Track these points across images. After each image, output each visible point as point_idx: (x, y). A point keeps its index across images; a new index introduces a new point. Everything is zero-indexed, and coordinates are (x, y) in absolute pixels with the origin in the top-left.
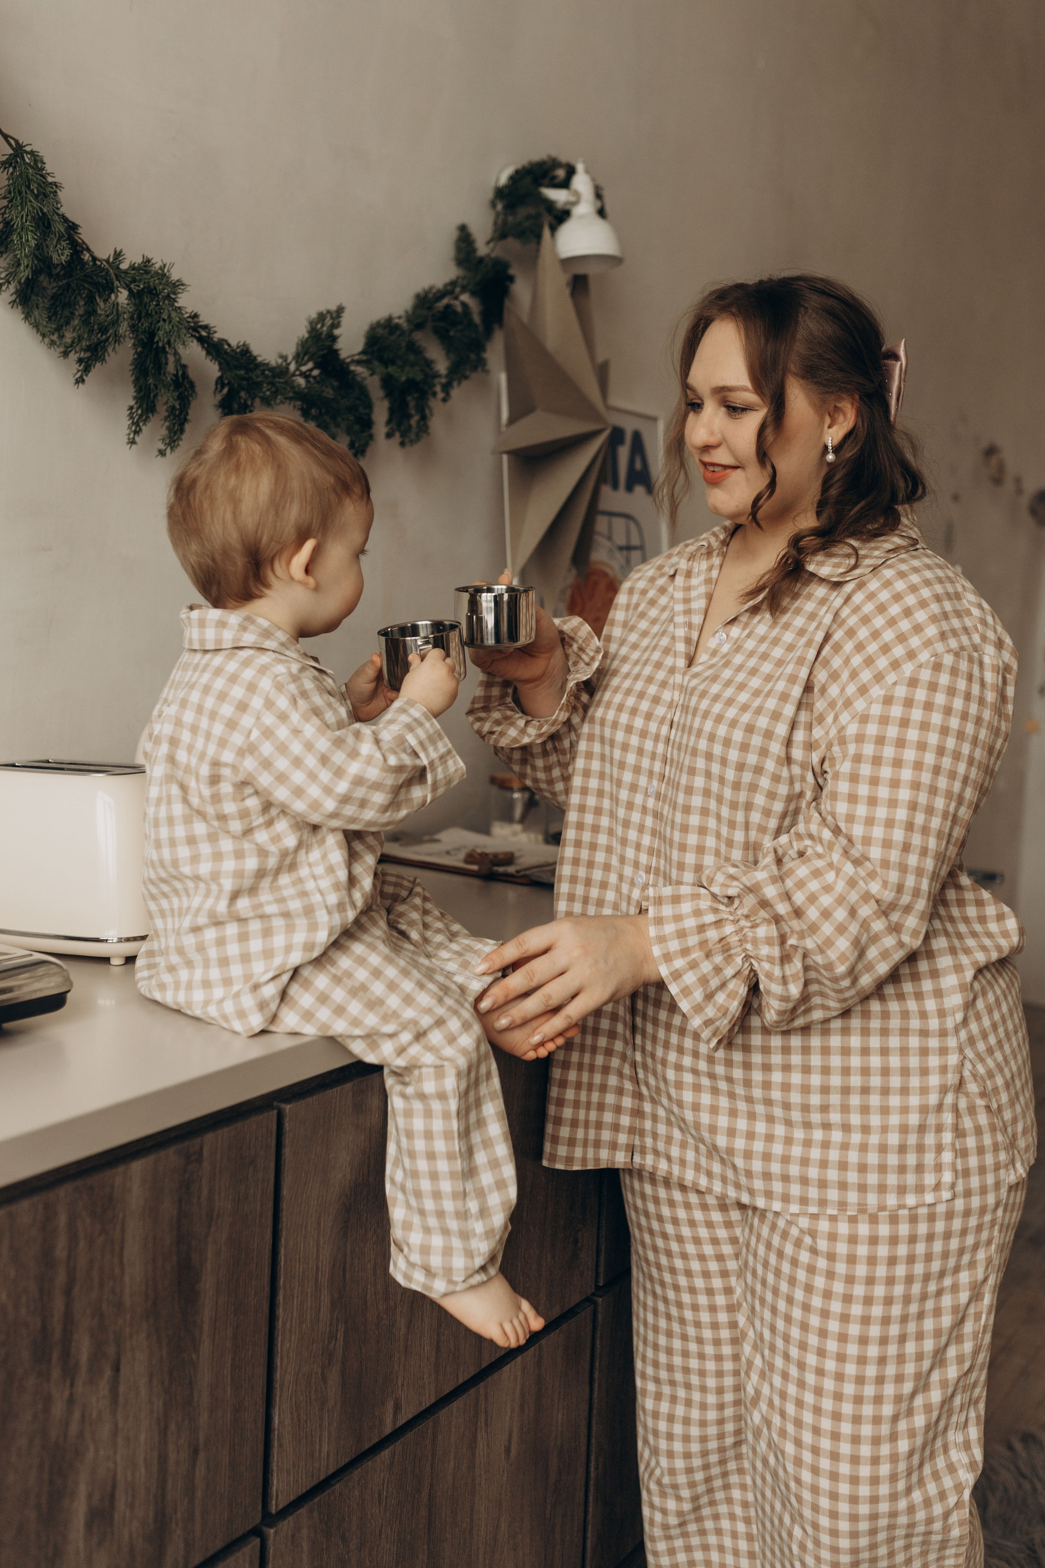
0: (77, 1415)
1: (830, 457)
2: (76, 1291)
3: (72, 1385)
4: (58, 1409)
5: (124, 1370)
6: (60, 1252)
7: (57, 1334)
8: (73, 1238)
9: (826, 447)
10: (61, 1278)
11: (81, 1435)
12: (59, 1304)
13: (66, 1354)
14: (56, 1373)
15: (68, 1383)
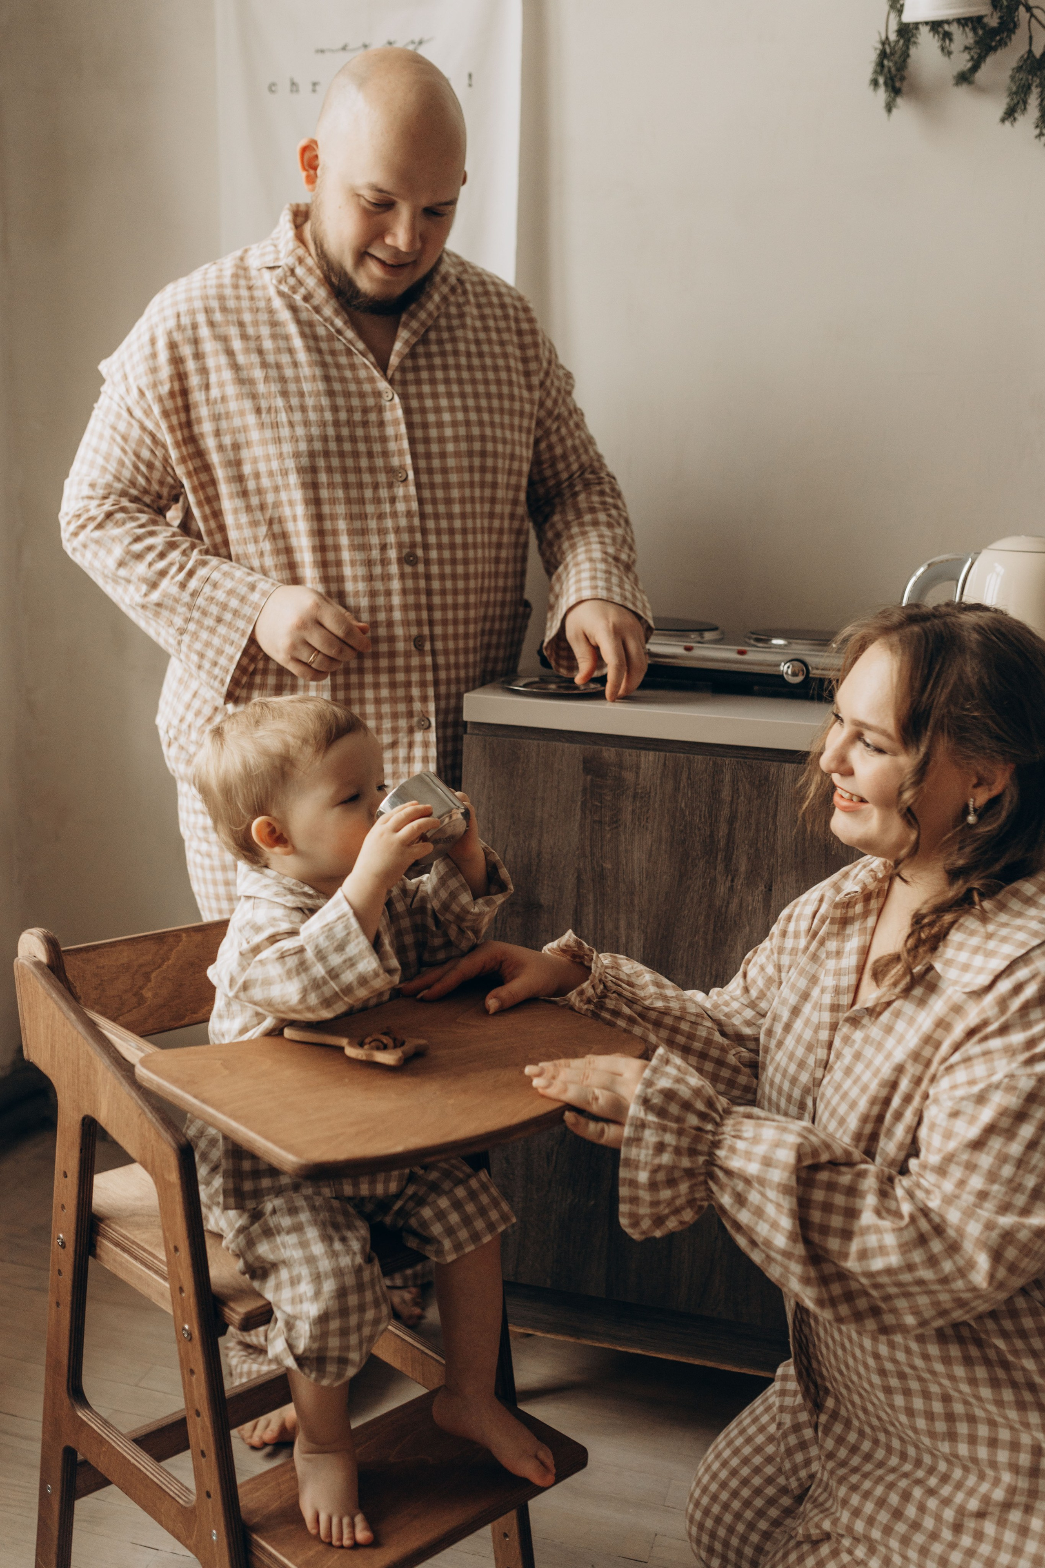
0: (736, 901)
1: (971, 819)
2: (737, 825)
3: (732, 881)
4: (722, 889)
5: (774, 893)
6: (726, 794)
7: (722, 843)
8: (735, 791)
9: (966, 806)
10: (726, 812)
11: (739, 915)
12: (723, 829)
13: (728, 859)
14: (720, 867)
15: (730, 878)
